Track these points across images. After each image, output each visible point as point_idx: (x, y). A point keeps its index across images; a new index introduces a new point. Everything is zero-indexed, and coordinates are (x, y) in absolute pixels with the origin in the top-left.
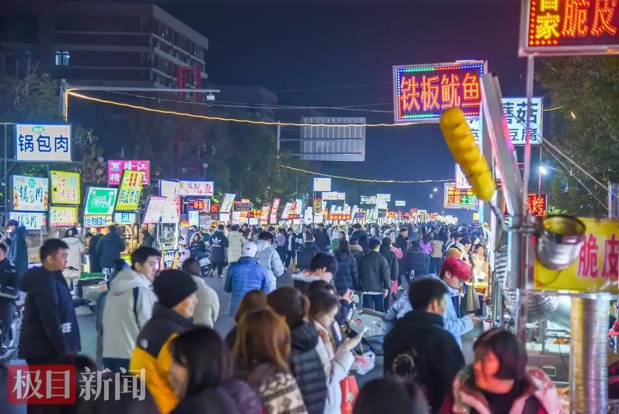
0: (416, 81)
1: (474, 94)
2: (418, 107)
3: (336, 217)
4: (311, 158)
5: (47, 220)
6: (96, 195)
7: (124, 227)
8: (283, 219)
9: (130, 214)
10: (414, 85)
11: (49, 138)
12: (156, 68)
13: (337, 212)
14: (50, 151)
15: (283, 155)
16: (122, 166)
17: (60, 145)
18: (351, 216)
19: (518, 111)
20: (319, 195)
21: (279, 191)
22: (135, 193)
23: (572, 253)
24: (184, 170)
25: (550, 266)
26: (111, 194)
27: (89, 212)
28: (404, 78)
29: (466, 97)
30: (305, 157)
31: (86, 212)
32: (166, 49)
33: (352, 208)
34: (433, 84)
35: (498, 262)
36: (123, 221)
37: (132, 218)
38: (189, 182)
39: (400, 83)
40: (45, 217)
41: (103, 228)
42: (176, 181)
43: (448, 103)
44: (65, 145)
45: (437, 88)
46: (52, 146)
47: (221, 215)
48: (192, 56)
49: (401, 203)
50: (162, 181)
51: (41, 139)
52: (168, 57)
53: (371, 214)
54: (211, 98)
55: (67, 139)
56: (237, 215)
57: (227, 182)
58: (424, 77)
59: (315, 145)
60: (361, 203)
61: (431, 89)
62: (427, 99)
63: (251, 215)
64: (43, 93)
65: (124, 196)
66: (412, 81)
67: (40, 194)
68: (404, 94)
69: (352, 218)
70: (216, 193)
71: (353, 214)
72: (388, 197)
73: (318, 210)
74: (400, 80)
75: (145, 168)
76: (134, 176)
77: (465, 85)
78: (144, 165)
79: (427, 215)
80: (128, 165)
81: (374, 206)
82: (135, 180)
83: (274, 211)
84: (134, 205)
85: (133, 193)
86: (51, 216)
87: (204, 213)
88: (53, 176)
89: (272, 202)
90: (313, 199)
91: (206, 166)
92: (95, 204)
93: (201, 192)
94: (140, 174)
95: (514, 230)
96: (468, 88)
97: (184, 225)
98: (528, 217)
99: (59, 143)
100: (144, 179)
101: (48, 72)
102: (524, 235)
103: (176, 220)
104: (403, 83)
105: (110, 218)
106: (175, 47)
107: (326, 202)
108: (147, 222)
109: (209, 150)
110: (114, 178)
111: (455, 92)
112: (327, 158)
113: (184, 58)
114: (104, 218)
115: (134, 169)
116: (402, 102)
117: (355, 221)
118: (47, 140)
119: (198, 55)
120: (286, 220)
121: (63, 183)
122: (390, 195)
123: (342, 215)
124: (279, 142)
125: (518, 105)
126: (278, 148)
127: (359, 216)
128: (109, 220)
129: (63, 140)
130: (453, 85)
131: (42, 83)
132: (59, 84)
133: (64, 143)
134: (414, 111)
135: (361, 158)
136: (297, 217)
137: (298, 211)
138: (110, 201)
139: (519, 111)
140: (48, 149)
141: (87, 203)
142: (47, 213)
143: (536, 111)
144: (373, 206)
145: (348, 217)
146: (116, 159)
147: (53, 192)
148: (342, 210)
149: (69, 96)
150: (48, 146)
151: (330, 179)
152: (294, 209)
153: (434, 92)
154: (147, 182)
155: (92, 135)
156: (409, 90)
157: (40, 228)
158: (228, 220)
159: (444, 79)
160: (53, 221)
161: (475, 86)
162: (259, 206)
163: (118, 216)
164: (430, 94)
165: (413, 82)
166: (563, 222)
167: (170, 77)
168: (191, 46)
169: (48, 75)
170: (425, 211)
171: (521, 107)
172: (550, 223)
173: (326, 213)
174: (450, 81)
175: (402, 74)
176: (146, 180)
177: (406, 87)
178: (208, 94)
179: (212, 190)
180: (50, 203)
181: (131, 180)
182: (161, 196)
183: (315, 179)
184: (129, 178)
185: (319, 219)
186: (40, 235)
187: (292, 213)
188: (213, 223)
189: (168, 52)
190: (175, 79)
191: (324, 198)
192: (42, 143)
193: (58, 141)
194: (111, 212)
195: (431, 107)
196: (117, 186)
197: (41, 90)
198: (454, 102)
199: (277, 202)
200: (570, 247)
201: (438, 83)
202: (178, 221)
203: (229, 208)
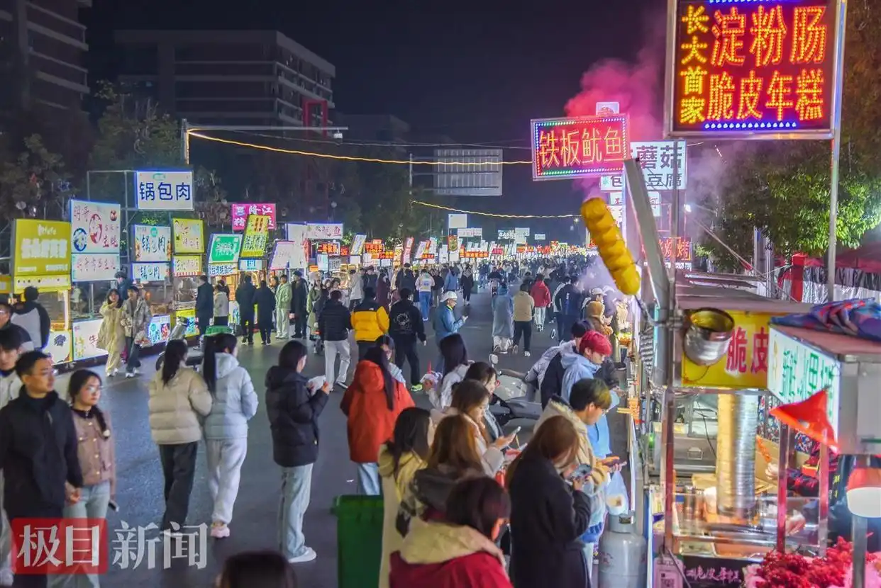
0: (555, 135)
1: (617, 149)
2: (557, 163)
3: (472, 255)
4: (445, 192)
5: (171, 271)
6: (221, 242)
7: (251, 274)
8: (416, 259)
9: (256, 261)
10: (553, 140)
11: (170, 185)
12: (281, 98)
13: (473, 250)
14: (171, 199)
15: (416, 190)
16: (246, 210)
17: (181, 192)
18: (488, 253)
19: (661, 156)
20: (455, 232)
21: (411, 229)
22: (261, 239)
23: (720, 350)
24: (312, 210)
25: (698, 362)
26: (236, 240)
27: (214, 260)
28: (542, 132)
29: (608, 153)
30: (439, 192)
31: (211, 261)
32: (291, 77)
33: (489, 244)
34: (573, 138)
35: (644, 345)
36: (248, 269)
37: (258, 265)
38: (317, 225)
39: (539, 138)
40: (168, 267)
41: (229, 276)
42: (304, 224)
43: (590, 158)
44: (186, 193)
45: (578, 143)
46: (174, 193)
47: (351, 257)
48: (318, 85)
49: (540, 237)
50: (289, 225)
51: (162, 187)
52: (294, 86)
53: (509, 250)
54: (339, 136)
55: (188, 186)
56: (368, 256)
57: (358, 221)
58: (564, 132)
59: (449, 180)
60: (499, 238)
61: (571, 144)
62: (567, 154)
63: (382, 257)
64: (164, 135)
65: (250, 242)
66: (550, 136)
67: (163, 243)
68: (543, 149)
69: (490, 255)
70: (345, 234)
71: (491, 250)
72: (527, 231)
73: (454, 248)
74: (539, 135)
75: (271, 212)
76: (259, 221)
77: (606, 139)
78: (270, 209)
79: (568, 247)
80: (253, 209)
81: (512, 241)
82: (261, 225)
83: (408, 250)
84: (260, 251)
85: (258, 239)
86: (174, 267)
87: (334, 257)
88: (175, 224)
89: (405, 241)
90: (447, 236)
91: (334, 205)
92: (220, 251)
93: (329, 235)
94: (265, 218)
95: (661, 325)
96: (610, 142)
97: (313, 270)
98: (675, 311)
99: (180, 191)
100: (270, 224)
101: (168, 113)
102: (670, 330)
103: (304, 266)
104: (541, 138)
105: (235, 265)
106: (301, 75)
107: (462, 240)
108: (274, 268)
109: (339, 189)
110: (239, 222)
111: (596, 147)
112: (463, 193)
113: (310, 88)
114: (229, 266)
115: (260, 213)
116: (540, 157)
117: (493, 257)
118: (168, 187)
119: (325, 84)
120: (420, 260)
121: (186, 231)
122: (528, 229)
123: (479, 253)
124: (411, 176)
125: (662, 149)
126: (411, 182)
127: (495, 252)
128: (234, 268)
129: (185, 188)
130: (594, 139)
131: (162, 126)
132: (179, 124)
133: (186, 190)
134: (553, 167)
135: (498, 192)
136: (431, 256)
137: (432, 250)
138: (234, 249)
139: (663, 155)
140: (170, 197)
141: (212, 250)
142: (170, 263)
143: (681, 155)
144: (510, 241)
145: (486, 255)
146: (240, 202)
147: (176, 241)
148: (479, 247)
149: (190, 135)
150: (170, 194)
151: (466, 215)
152: (428, 248)
153: (575, 148)
154: (273, 226)
155: (215, 176)
156: (548, 145)
157: (163, 279)
158: (359, 262)
159: (585, 134)
160: (176, 271)
161: (618, 140)
162: (391, 246)
163: (244, 264)
164: (570, 149)
165: (553, 136)
166: (711, 316)
167: (295, 107)
168: (316, 74)
169: (168, 115)
170: (566, 244)
171: (665, 151)
172: (697, 317)
173: (462, 251)
174: (591, 135)
175: (540, 129)
176: (272, 225)
177: (544, 141)
178: (335, 132)
179: (341, 233)
180: (173, 252)
181: (256, 225)
182: (288, 241)
183: (450, 215)
184: (254, 223)
185: (454, 257)
186: (163, 286)
187: (426, 252)
188: (343, 266)
189: (292, 81)
190: (301, 109)
191: (459, 235)
192: (163, 191)
193: (179, 188)
194: (236, 259)
195: (571, 163)
196: (242, 231)
197: (162, 133)
198: (595, 157)
199: (410, 241)
200: (719, 344)
201: (579, 138)
202: (307, 266)
203: (360, 250)
